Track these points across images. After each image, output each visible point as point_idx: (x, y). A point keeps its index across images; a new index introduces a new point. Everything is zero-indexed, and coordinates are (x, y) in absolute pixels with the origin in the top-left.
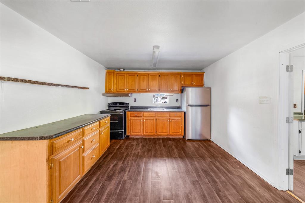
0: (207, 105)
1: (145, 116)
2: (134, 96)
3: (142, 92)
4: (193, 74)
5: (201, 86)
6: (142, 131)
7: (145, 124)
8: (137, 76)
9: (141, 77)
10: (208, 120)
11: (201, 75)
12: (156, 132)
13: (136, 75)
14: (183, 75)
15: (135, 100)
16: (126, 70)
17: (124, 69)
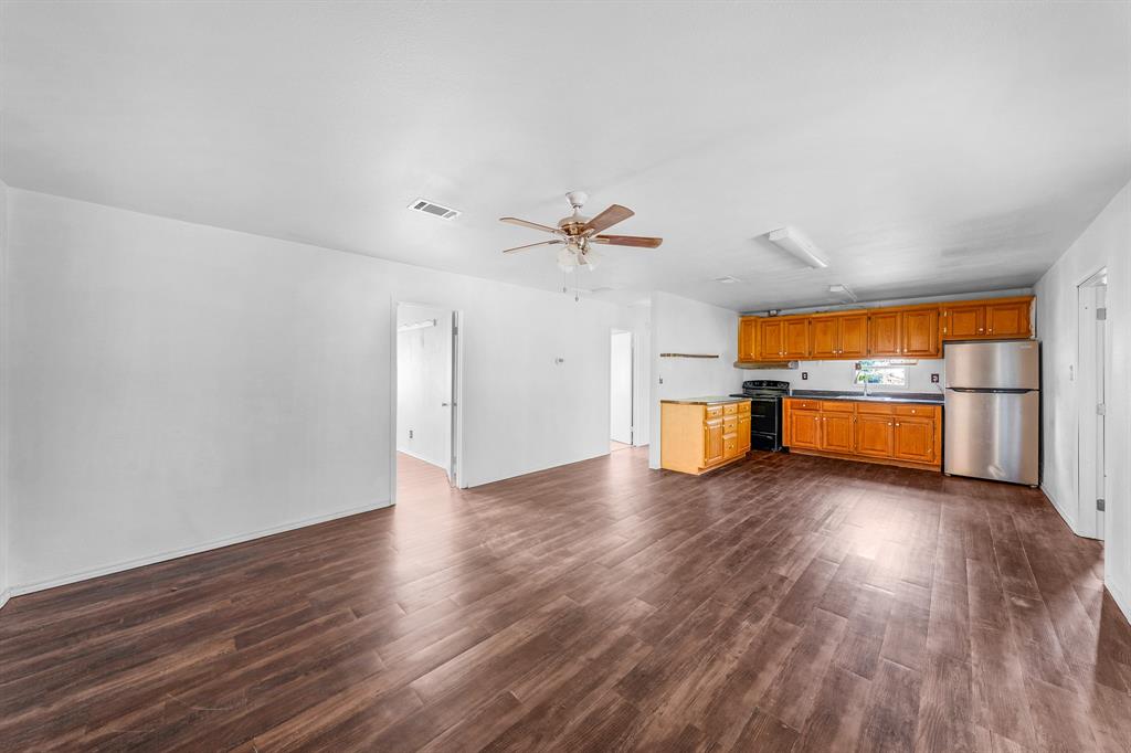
1: (826, 408)
2: (804, 366)
4: (985, 306)
5: (1020, 335)
6: (818, 440)
7: (825, 427)
8: (810, 323)
9: (820, 325)
11: (1021, 305)
12: (856, 449)
13: (806, 322)
14: (949, 309)
15: (805, 376)
16: (782, 313)
17: (778, 310)
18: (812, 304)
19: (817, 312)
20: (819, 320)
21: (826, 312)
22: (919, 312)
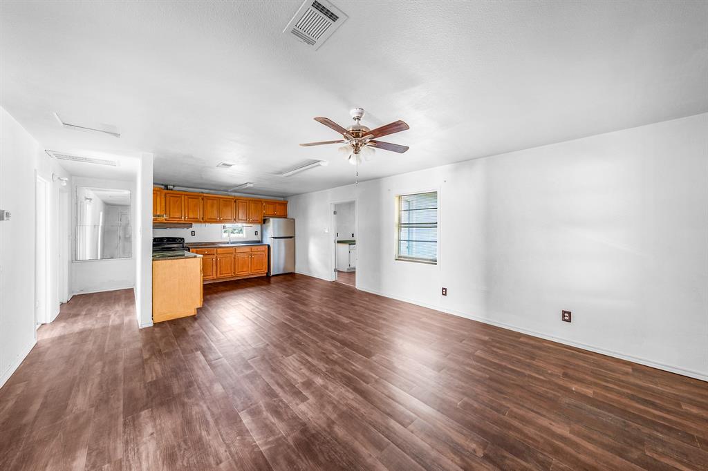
0: (291, 237)
1: (218, 252)
2: (196, 227)
3: (211, 222)
4: (276, 203)
5: (285, 217)
6: (214, 273)
7: (218, 264)
8: (203, 199)
9: (209, 201)
10: (291, 254)
11: (284, 204)
12: (235, 273)
13: (200, 198)
14: (265, 202)
15: (193, 233)
16: (176, 188)
17: (174, 186)
18: (193, 186)
19: (202, 193)
20: (208, 198)
21: (207, 193)
22: (257, 202)
